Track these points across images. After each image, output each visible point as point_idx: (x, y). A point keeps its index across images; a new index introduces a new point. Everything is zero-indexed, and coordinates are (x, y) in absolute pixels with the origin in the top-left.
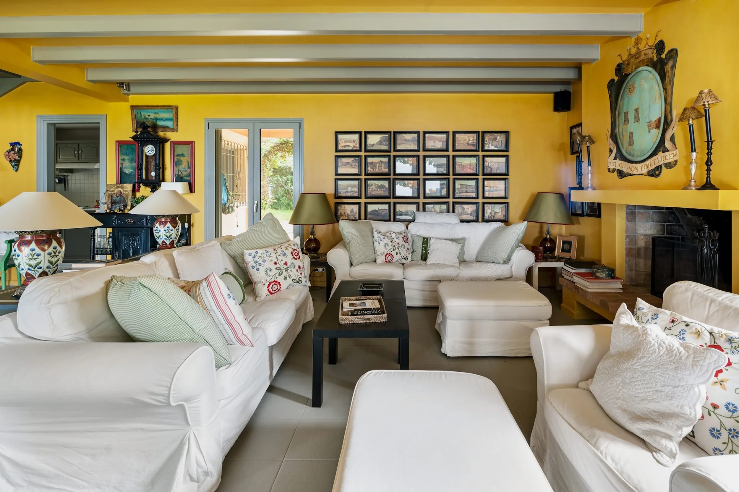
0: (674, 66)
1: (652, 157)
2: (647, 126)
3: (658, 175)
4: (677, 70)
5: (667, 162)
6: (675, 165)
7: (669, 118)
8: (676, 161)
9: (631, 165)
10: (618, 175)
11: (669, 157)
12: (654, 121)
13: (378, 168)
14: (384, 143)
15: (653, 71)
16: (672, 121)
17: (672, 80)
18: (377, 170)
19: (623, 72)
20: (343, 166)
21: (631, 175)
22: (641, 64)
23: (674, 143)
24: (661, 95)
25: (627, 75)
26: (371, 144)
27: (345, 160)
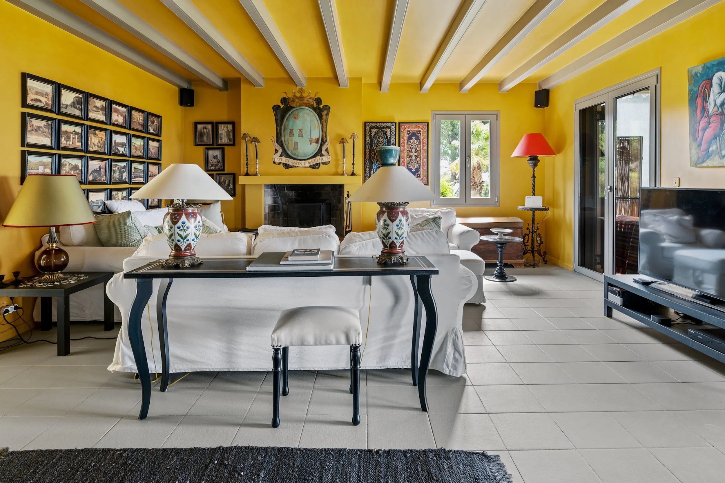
0: (328, 114)
1: (313, 158)
2: (309, 141)
3: (318, 168)
4: (330, 117)
5: (323, 161)
6: (329, 163)
7: (325, 139)
8: (329, 162)
9: (296, 161)
10: (284, 167)
11: (325, 159)
12: (314, 139)
13: (71, 140)
14: (78, 106)
15: (314, 112)
16: (326, 141)
17: (327, 121)
18: (71, 143)
19: (288, 104)
20: (33, 132)
21: (296, 167)
22: (304, 104)
23: (328, 152)
24: (319, 126)
25: (292, 108)
26: (64, 105)
27: (36, 123)
